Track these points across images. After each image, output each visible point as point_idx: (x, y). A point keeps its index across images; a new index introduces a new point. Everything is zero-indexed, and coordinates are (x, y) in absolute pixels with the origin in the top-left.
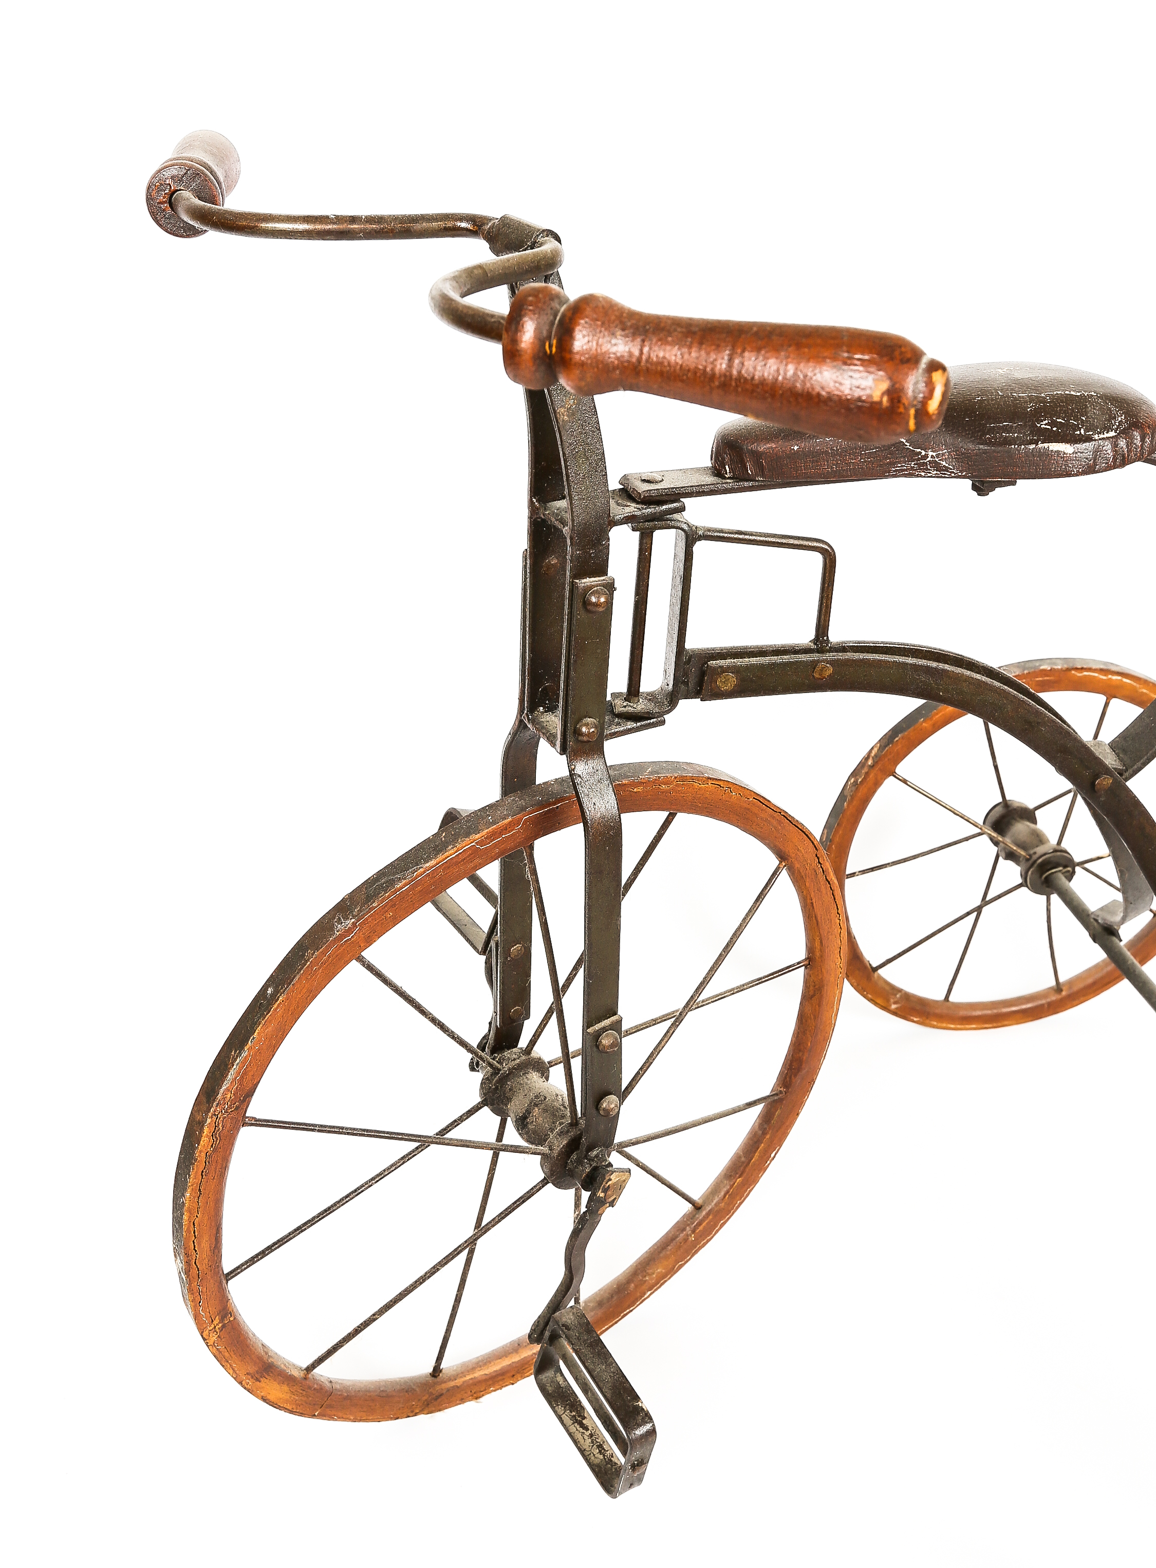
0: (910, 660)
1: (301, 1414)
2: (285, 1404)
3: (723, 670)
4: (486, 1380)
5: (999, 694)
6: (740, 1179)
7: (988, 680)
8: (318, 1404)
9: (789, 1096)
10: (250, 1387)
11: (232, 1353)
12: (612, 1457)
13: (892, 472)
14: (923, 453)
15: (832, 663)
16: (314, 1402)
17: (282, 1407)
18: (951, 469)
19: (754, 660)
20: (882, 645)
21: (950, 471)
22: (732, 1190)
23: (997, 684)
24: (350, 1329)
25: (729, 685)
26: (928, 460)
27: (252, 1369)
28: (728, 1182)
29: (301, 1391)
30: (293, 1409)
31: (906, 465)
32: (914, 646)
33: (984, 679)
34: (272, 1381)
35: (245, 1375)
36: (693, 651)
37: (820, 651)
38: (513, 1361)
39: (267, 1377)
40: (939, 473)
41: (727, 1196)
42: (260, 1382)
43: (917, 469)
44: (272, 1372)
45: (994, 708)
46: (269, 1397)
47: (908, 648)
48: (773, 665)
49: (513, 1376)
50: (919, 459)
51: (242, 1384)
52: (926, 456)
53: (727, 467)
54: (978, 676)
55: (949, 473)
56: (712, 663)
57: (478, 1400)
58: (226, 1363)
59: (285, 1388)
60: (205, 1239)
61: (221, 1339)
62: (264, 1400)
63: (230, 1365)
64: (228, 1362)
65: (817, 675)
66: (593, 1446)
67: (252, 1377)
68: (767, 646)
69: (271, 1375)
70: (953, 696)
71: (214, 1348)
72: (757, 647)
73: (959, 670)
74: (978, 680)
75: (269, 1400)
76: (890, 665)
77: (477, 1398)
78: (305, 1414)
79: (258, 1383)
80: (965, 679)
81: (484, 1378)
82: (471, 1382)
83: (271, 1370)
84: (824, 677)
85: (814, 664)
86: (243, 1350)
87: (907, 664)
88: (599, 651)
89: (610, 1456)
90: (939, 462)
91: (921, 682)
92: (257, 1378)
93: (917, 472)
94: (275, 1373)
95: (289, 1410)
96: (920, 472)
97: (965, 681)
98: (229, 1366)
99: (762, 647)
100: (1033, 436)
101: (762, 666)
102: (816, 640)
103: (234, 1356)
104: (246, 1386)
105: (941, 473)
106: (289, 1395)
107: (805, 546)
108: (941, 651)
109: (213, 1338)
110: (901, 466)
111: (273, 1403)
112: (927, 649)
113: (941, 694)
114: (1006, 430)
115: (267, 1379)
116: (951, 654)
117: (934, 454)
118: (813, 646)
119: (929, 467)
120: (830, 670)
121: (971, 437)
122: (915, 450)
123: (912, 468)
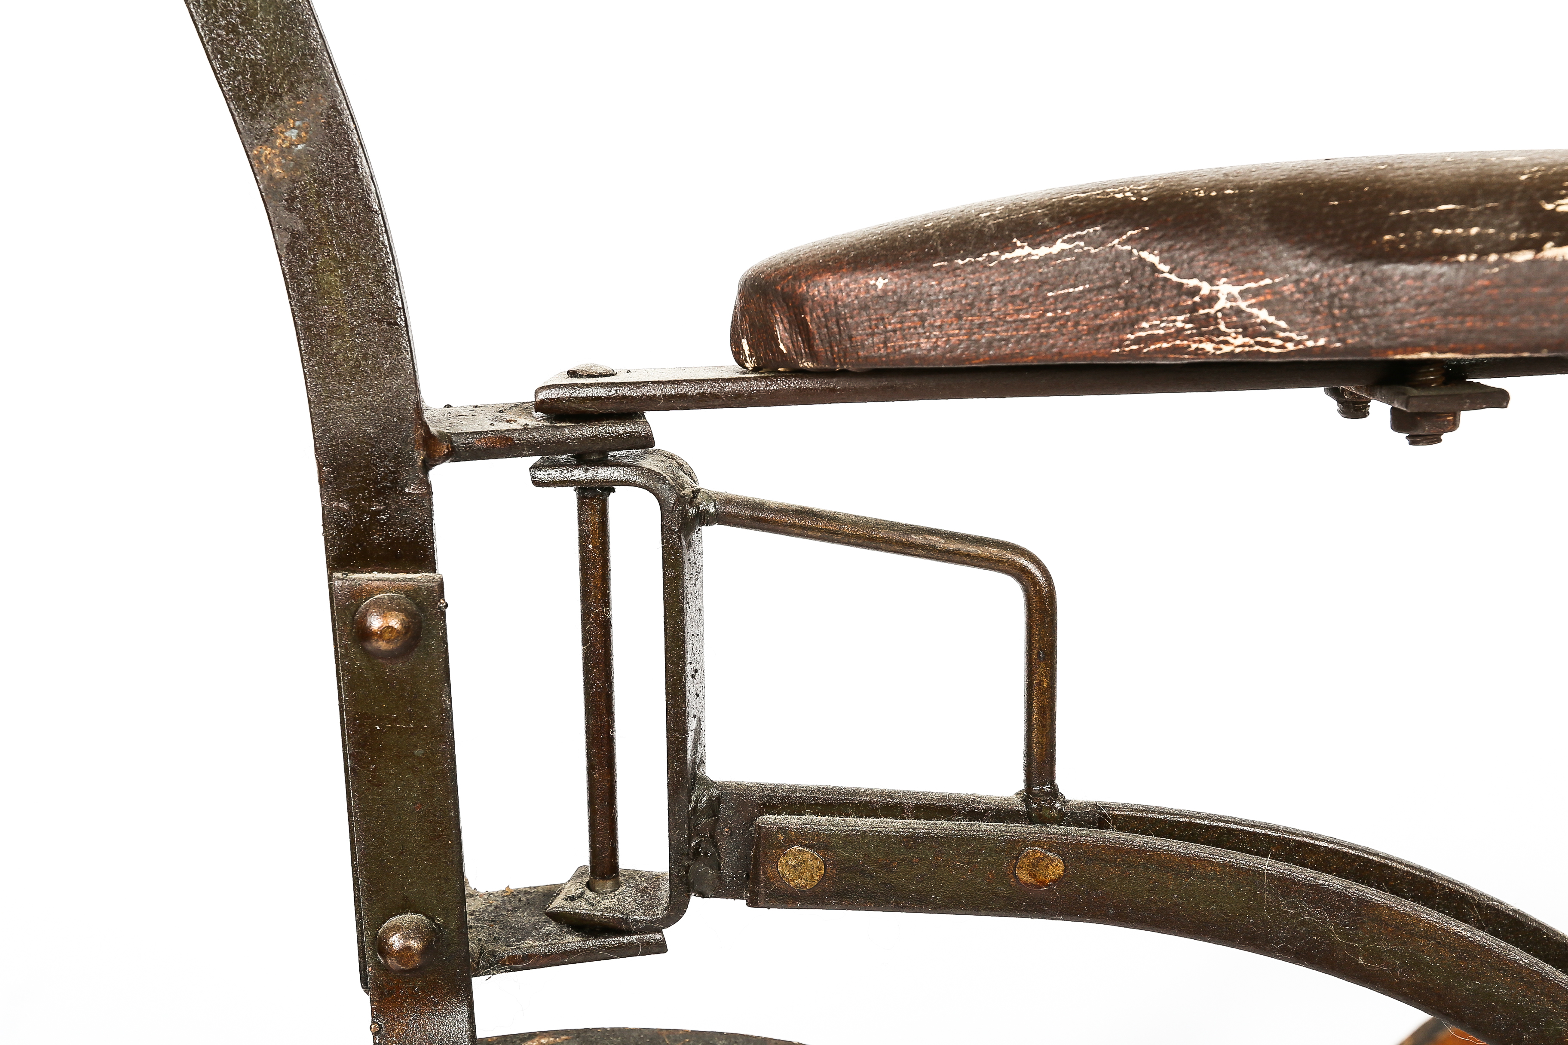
0: (1267, 864)
3: (792, 838)
5: (1529, 984)
7: (1494, 943)
13: (1128, 346)
14: (1206, 289)
15: (1062, 849)
18: (1284, 331)
19: (866, 823)
20: (1206, 822)
21: (1282, 334)
23: (1519, 956)
25: (808, 874)
26: (1218, 306)
31: (1163, 325)
32: (1293, 834)
33: (1480, 937)
36: (723, 786)
37: (1030, 817)
40: (1252, 342)
43: (1192, 335)
45: (1518, 1020)
47: (1276, 838)
48: (911, 840)
50: (1194, 308)
52: (1211, 300)
53: (744, 342)
54: (1463, 929)
55: (1278, 342)
56: (769, 819)
65: (1024, 876)
68: (905, 794)
70: (1394, 970)
72: (882, 794)
73: (1406, 906)
74: (1462, 937)
76: (1215, 871)
80: (1426, 932)
84: (1043, 883)
85: (1015, 846)
87: (1261, 874)
88: (418, 752)
90: (1249, 310)
91: (1303, 923)
93: (1195, 342)
96: (1201, 342)
97: (1426, 935)
99: (891, 794)
100: (1529, 231)
101: (885, 838)
102: (1028, 794)
105: (1258, 343)
107: (968, 555)
108: (1370, 853)
110: (1151, 327)
112: (1330, 846)
113: (1360, 961)
114: (1445, 219)
116: (1399, 866)
117: (1235, 290)
118: (1020, 806)
119: (1222, 327)
120: (1056, 868)
121: (1340, 243)
122: (1185, 281)
123: (1180, 332)
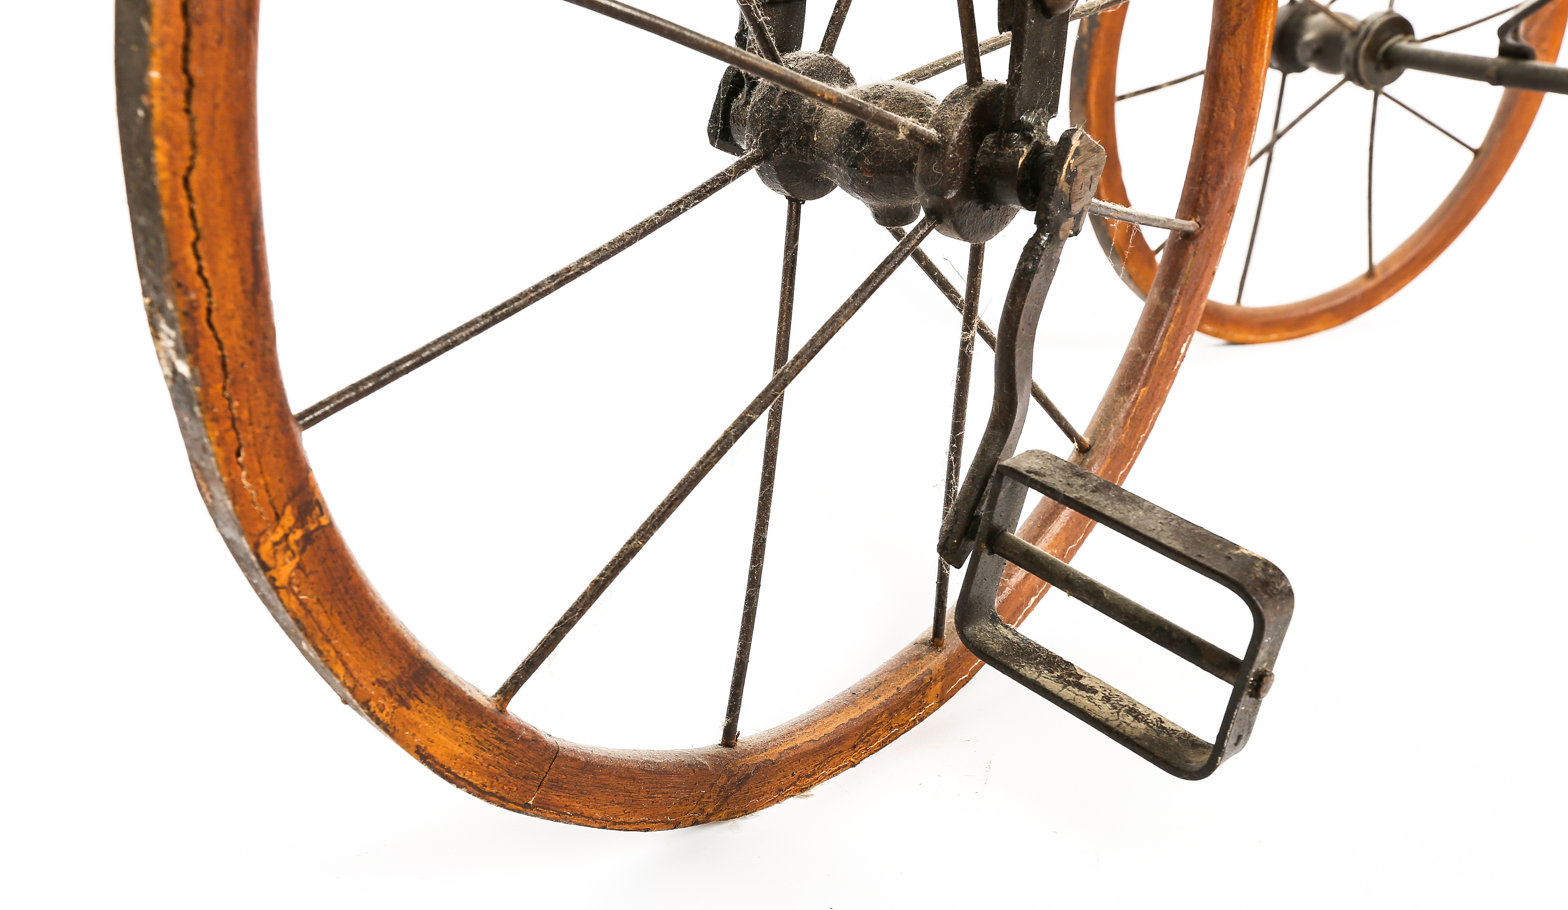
1: (503, 802)
2: (468, 773)
4: (815, 752)
6: (1144, 389)
8: (533, 778)
9: (1205, 232)
10: (387, 719)
11: (337, 620)
12: (1162, 722)
16: (525, 773)
17: (463, 779)
22: (1134, 410)
24: (583, 585)
27: (388, 673)
28: (1125, 398)
29: (497, 743)
30: (484, 786)
34: (434, 708)
35: (374, 684)
38: (852, 716)
39: (422, 697)
41: (1129, 422)
42: (409, 708)
44: (431, 685)
46: (431, 750)
49: (855, 747)
51: (369, 708)
57: (805, 793)
58: (327, 647)
59: (463, 730)
60: (225, 249)
61: (307, 576)
62: (424, 757)
63: (337, 652)
64: (329, 641)
66: (1118, 713)
67: (390, 693)
69: (430, 692)
71: (293, 598)
75: (432, 757)
77: (802, 791)
78: (508, 801)
79: (404, 709)
81: (811, 746)
82: (792, 753)
83: (431, 680)
86: (361, 616)
89: (1157, 721)
92: (400, 696)
94: (439, 690)
95: (475, 787)
98: (333, 654)
103: (342, 628)
104: (379, 715)
106: (473, 749)
109: (285, 569)
111: (442, 766)
115: (422, 702)
